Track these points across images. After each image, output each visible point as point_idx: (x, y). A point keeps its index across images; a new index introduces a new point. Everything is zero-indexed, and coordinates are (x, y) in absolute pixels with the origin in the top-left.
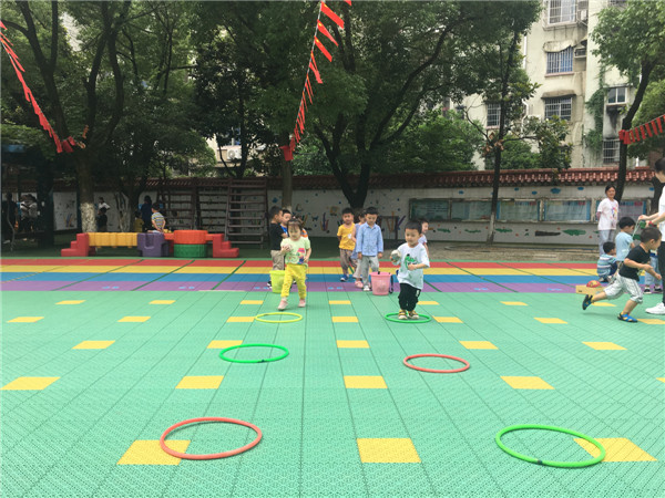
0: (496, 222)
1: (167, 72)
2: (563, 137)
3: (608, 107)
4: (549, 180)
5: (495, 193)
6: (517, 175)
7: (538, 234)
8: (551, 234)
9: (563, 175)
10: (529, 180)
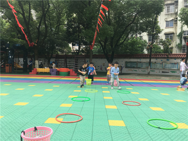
0: (150, 68)
1: (59, 25)
2: (170, 45)
3: (184, 37)
4: (166, 57)
5: (150, 60)
6: (157, 55)
7: (163, 72)
8: (167, 72)
9: (170, 55)
10: (160, 57)
